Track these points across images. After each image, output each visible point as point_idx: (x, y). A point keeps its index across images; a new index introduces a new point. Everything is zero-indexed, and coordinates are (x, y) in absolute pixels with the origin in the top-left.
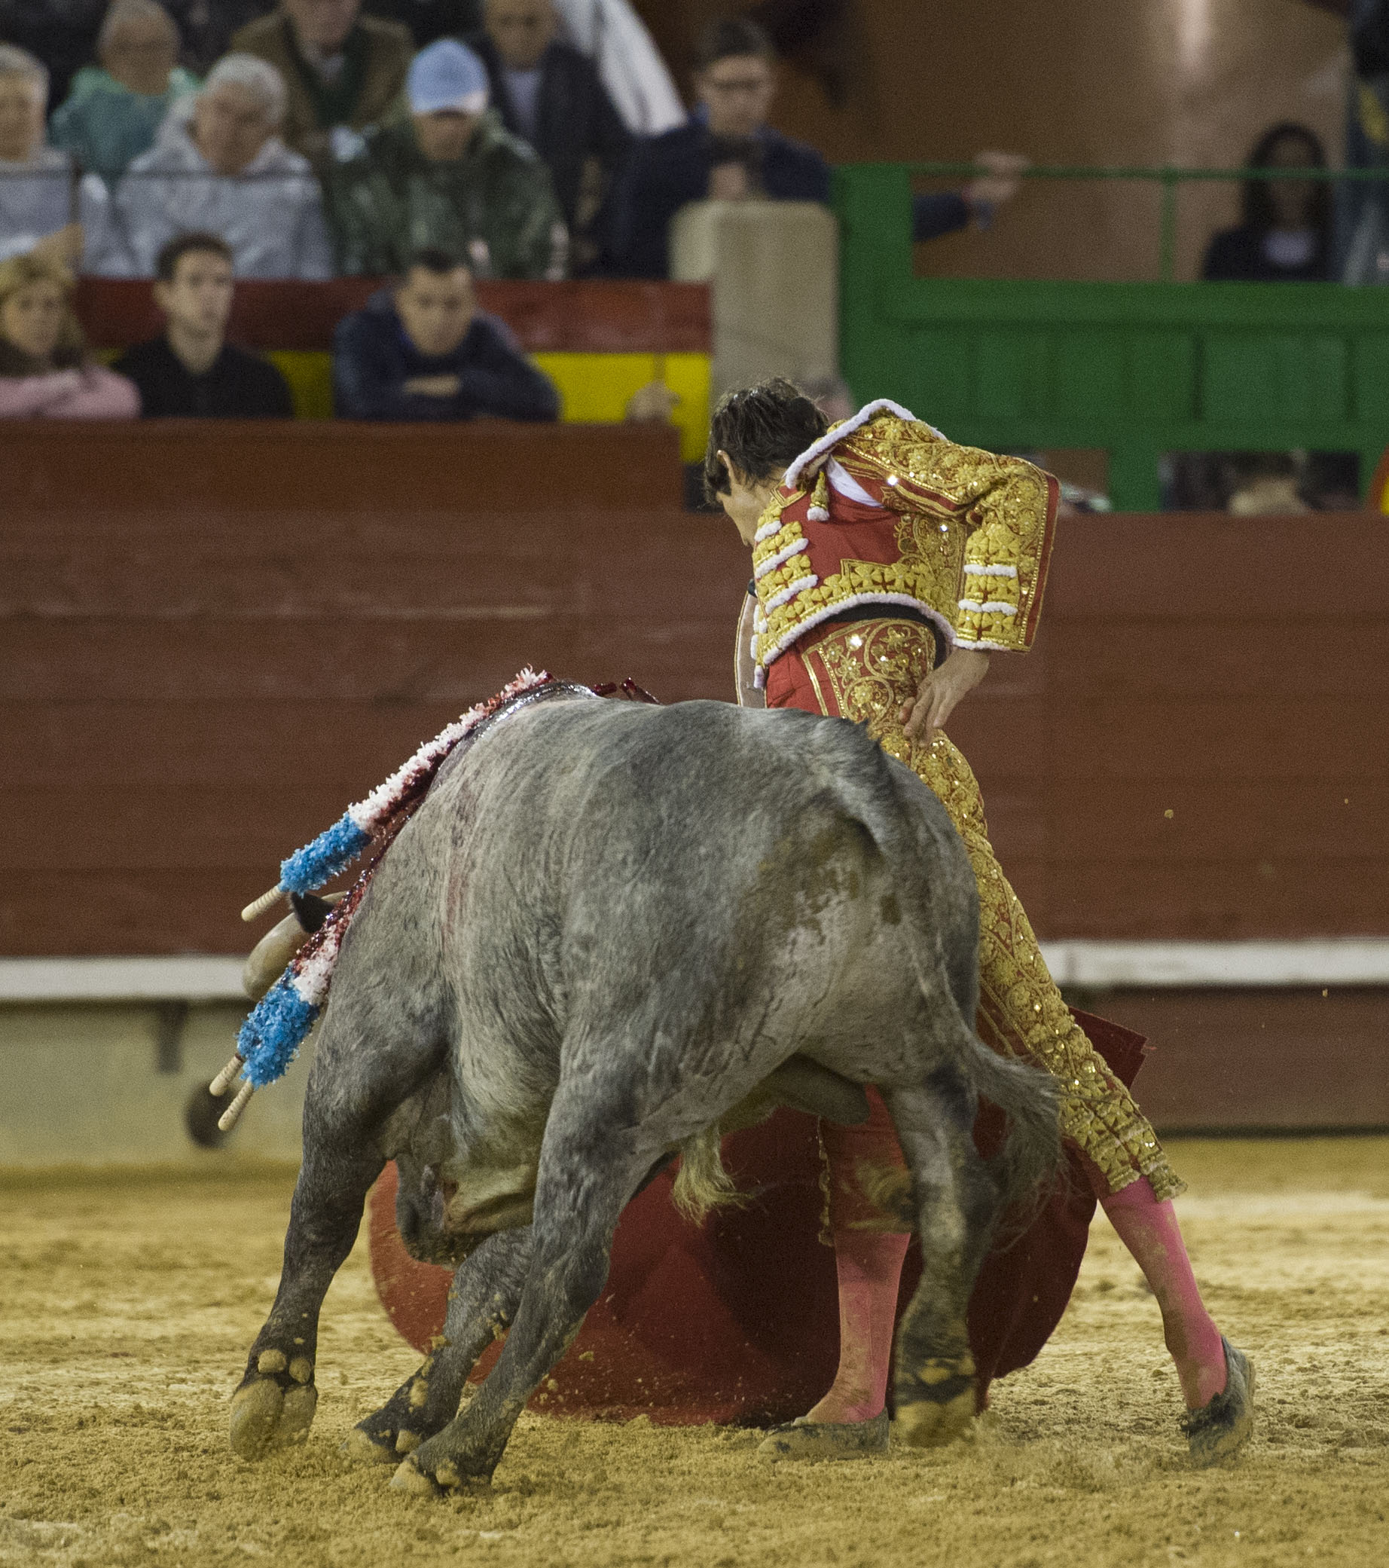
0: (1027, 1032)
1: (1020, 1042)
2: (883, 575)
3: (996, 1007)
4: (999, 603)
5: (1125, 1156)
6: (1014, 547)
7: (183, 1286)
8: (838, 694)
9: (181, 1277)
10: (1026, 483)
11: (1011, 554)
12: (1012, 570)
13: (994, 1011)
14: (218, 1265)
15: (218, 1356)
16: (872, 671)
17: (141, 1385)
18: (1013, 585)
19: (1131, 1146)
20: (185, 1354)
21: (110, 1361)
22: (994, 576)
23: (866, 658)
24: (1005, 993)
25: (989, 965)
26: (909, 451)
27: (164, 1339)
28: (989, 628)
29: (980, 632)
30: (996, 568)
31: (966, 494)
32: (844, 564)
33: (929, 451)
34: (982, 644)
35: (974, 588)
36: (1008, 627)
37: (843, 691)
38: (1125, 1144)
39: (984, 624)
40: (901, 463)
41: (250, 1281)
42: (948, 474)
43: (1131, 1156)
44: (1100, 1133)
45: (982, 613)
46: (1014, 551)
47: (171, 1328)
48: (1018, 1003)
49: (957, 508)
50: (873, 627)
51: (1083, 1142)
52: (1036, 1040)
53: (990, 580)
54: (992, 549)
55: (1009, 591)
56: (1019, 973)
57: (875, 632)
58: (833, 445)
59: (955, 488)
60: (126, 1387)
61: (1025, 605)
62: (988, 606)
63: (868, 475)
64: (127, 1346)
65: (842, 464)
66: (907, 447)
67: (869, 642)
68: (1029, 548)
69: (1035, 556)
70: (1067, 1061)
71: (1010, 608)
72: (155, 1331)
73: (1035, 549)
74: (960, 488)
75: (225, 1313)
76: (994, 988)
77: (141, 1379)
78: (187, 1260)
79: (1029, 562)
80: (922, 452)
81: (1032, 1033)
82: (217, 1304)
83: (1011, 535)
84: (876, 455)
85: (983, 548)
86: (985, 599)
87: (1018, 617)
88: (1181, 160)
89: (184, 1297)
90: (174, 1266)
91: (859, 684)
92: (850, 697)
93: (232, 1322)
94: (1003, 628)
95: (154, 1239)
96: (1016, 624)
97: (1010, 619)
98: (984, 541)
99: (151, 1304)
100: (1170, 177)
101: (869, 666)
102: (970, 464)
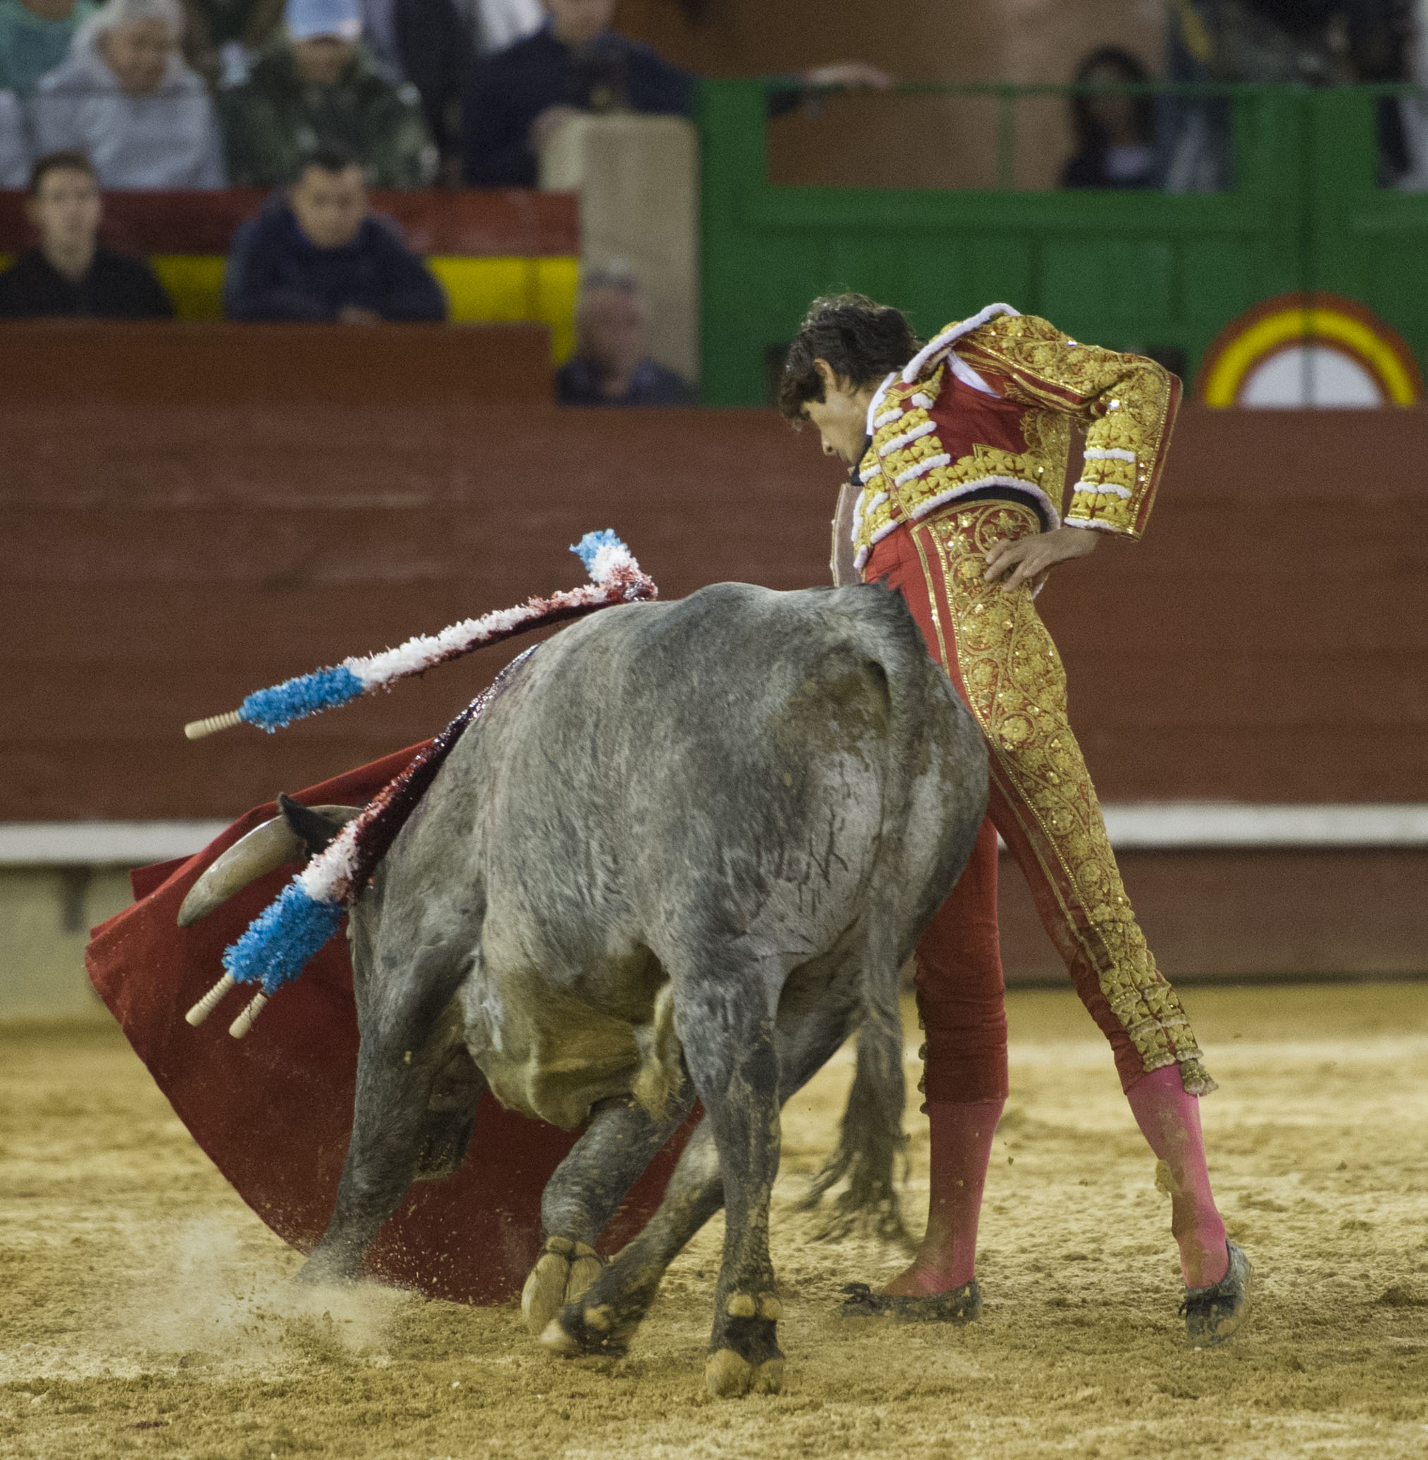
0: (1092, 909)
1: (1084, 919)
2: (1014, 462)
3: (1066, 879)
4: (1115, 486)
5: (1164, 1040)
6: (1135, 434)
7: (87, 1131)
8: (944, 568)
9: (85, 1122)
10: (1153, 377)
11: (1131, 440)
12: (1130, 456)
13: (1064, 884)
14: (120, 1112)
15: (121, 1196)
16: (981, 548)
17: (46, 1223)
18: (1130, 471)
19: (1171, 1032)
20: (88, 1194)
21: (19, 1201)
22: (1112, 460)
23: (977, 535)
24: (1077, 867)
25: (1066, 836)
26: (1033, 348)
27: (70, 1181)
28: (1102, 509)
29: (1093, 512)
30: (1117, 453)
31: (1093, 388)
32: (977, 448)
33: (1053, 349)
34: (1094, 523)
35: (1092, 471)
36: (1121, 510)
37: (950, 565)
38: (1166, 1029)
39: (1098, 505)
40: (1026, 359)
41: (149, 1126)
42: (1075, 369)
43: (1170, 1042)
44: (1144, 1016)
45: (1098, 493)
46: (1135, 438)
47: (75, 1170)
48: (1088, 878)
49: (1082, 400)
50: (987, 507)
51: (1125, 1021)
52: (1099, 919)
53: (1108, 463)
54: (1113, 434)
55: (1126, 476)
56: (1093, 850)
57: (987, 513)
58: (956, 339)
59: (1082, 382)
60: (32, 1225)
61: (1139, 491)
62: (1103, 488)
63: (993, 371)
64: (35, 1187)
65: (964, 359)
66: (1031, 345)
67: (980, 521)
68: (1148, 438)
69: (1153, 446)
70: (1123, 942)
71: (1125, 492)
72: (60, 1173)
73: (1154, 440)
74: (1086, 382)
75: (127, 1156)
76: (1067, 860)
77: (47, 1218)
78: (91, 1106)
79: (1147, 452)
80: (1047, 349)
81: (1096, 911)
82: (119, 1147)
83: (1133, 422)
84: (1000, 350)
85: (1105, 433)
86: (1101, 481)
87: (1132, 501)
88: (1019, 75)
89: (89, 1141)
90: (78, 1112)
91: (967, 559)
92: (956, 571)
93: (133, 1164)
94: (1116, 510)
95: (60, 1087)
96: (1129, 509)
97: (1124, 503)
98: (1106, 428)
99: (58, 1148)
100: (1008, 93)
101: (979, 544)
102: (1095, 360)
